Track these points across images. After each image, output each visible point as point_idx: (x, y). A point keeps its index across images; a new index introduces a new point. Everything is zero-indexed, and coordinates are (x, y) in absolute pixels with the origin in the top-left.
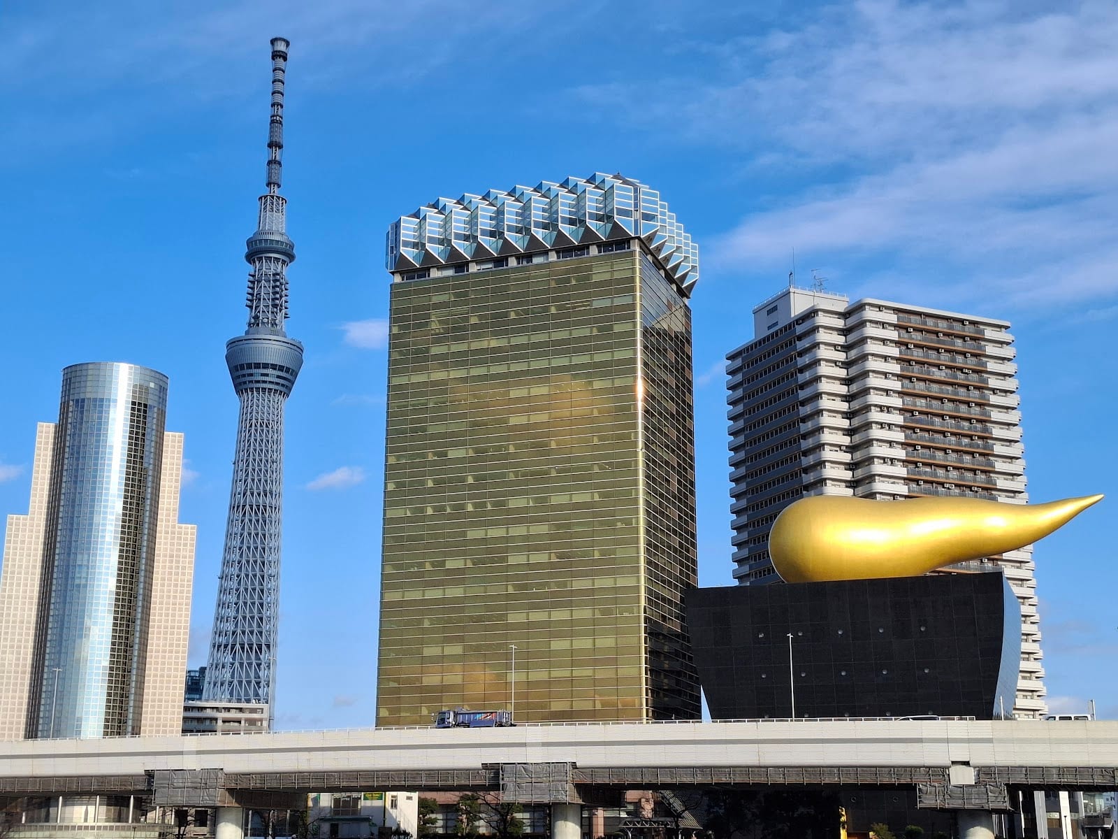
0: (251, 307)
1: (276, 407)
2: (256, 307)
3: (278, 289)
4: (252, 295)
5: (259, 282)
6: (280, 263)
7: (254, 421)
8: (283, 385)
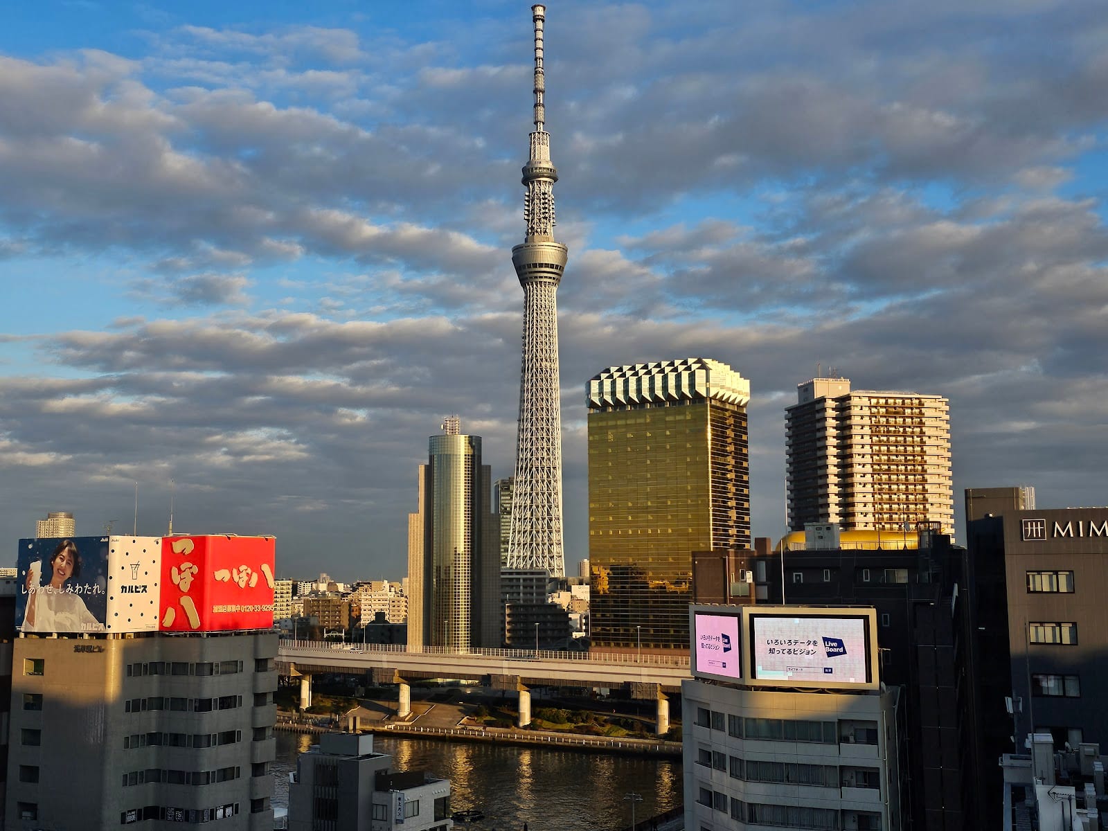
0: (528, 220)
1: (550, 295)
2: (532, 220)
3: (547, 205)
4: (528, 211)
5: (533, 200)
6: (547, 184)
7: (535, 307)
8: (554, 278)
